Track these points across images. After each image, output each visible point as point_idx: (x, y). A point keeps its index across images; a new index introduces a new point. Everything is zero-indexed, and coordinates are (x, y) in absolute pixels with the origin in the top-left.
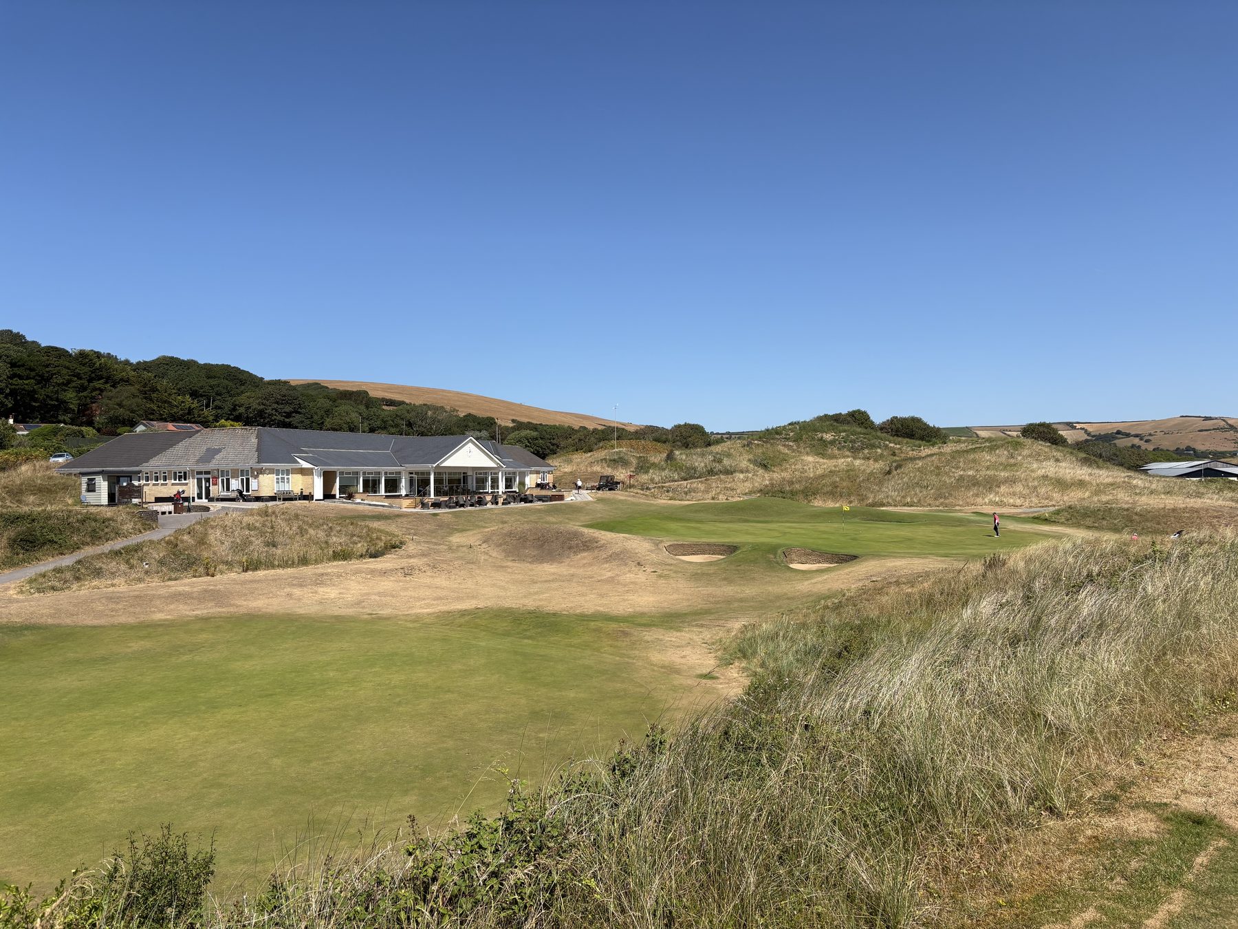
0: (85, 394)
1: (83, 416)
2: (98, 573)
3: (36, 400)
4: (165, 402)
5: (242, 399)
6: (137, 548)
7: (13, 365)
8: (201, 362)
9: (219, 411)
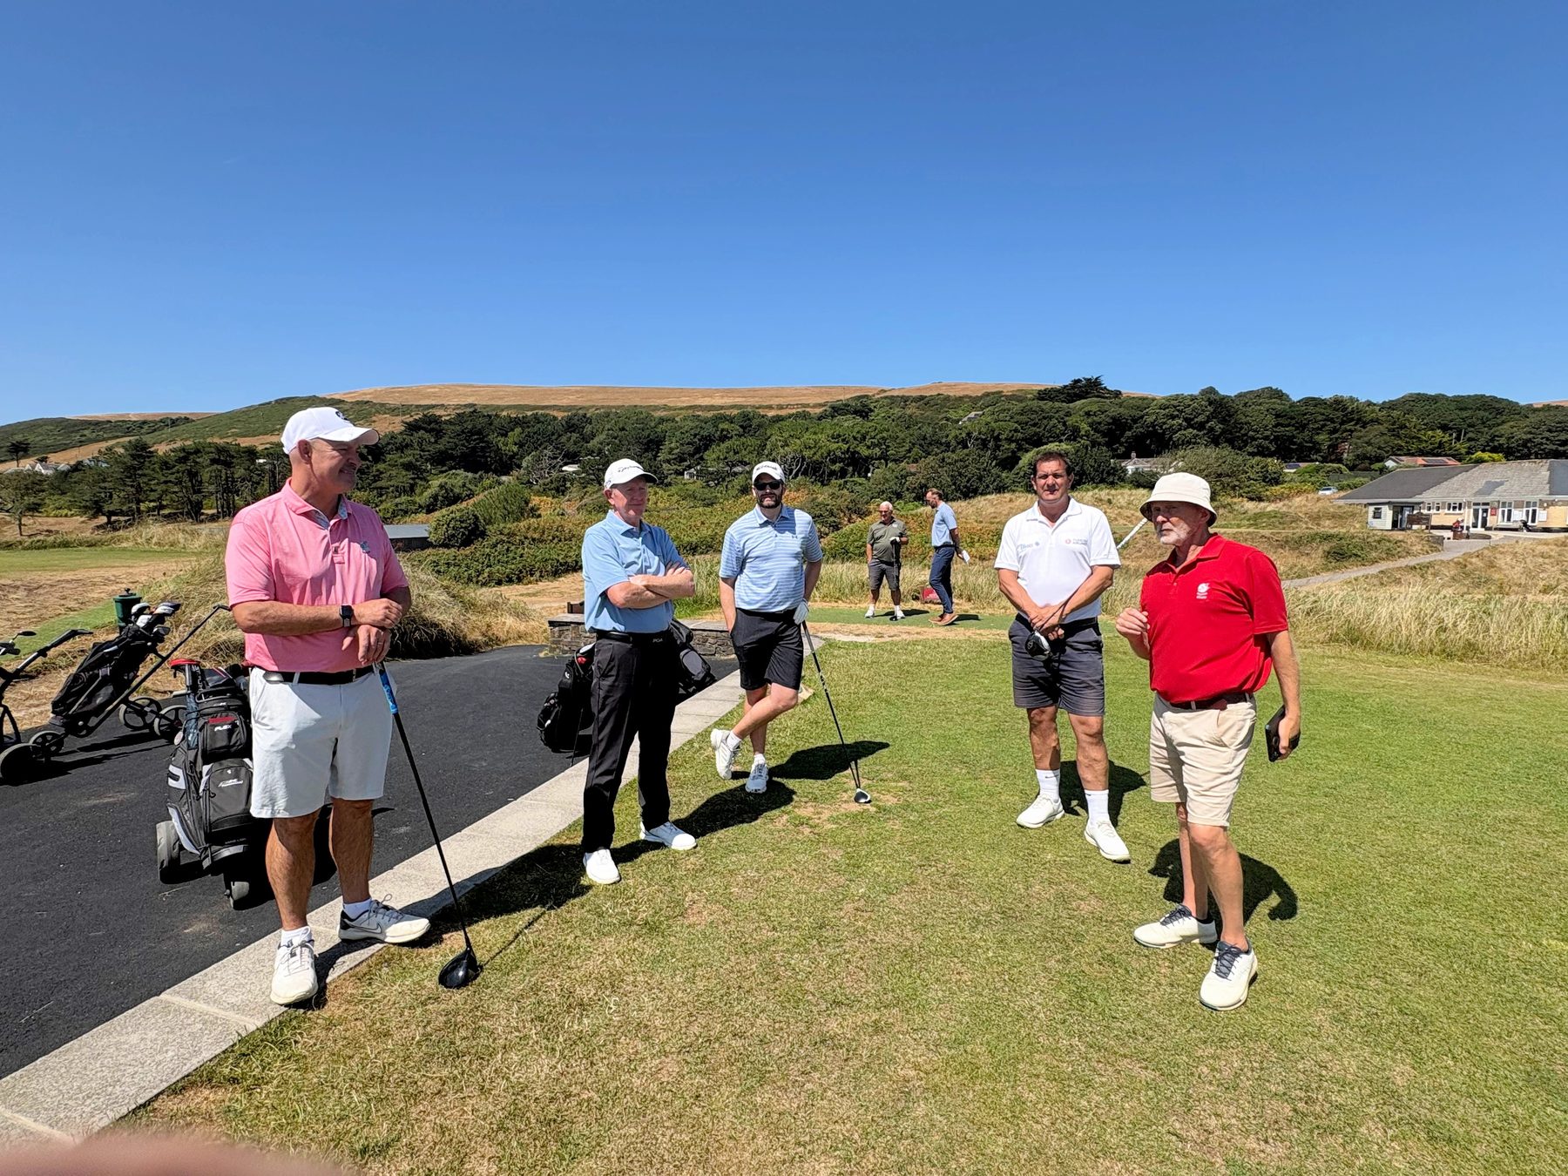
0: (1336, 435)
1: (1333, 455)
2: (1398, 582)
3: (1295, 444)
4: (1413, 438)
5: (1505, 429)
6: (1430, 565)
7: (1277, 416)
8: (1450, 394)
9: (1473, 443)
